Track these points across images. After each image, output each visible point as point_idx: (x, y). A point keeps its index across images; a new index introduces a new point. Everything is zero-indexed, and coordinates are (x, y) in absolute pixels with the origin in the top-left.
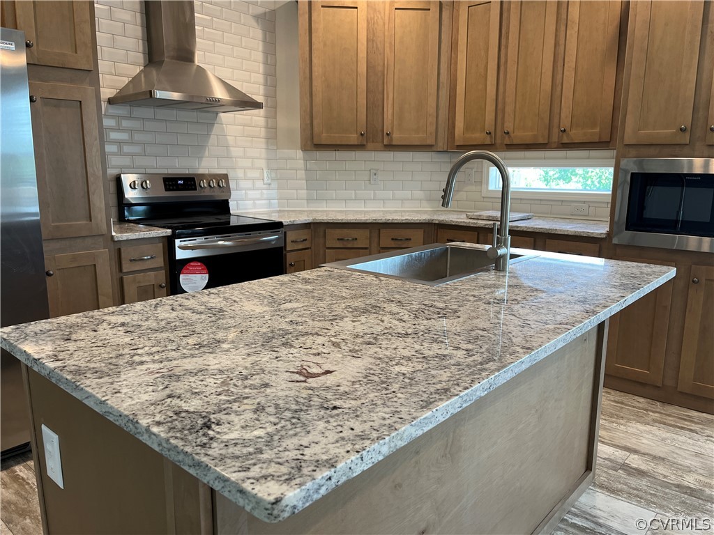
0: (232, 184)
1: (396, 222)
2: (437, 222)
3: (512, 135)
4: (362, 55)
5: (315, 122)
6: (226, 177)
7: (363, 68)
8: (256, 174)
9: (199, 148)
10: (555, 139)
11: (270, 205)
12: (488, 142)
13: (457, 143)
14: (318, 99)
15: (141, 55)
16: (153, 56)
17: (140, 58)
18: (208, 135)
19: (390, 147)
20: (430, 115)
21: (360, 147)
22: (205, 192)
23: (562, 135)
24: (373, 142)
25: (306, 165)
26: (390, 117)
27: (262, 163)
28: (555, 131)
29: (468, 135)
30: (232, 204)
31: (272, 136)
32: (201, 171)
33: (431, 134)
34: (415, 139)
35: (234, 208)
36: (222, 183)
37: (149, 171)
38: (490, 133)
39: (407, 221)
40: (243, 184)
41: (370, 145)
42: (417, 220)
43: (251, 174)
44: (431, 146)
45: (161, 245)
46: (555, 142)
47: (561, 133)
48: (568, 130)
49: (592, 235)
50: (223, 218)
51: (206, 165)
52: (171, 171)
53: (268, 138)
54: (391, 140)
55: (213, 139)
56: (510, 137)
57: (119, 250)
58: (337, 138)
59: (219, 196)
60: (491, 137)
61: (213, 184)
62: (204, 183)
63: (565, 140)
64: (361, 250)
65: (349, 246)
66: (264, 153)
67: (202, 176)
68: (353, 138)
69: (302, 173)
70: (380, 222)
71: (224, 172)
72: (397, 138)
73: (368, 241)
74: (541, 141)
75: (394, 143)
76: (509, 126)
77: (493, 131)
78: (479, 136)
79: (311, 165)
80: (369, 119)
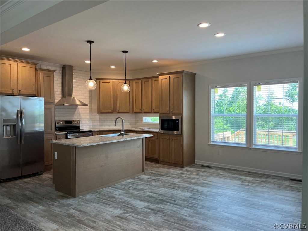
0: (81, 122)
4: (112, 93)
5: (101, 108)
6: (79, 121)
7: (112, 95)
8: (87, 120)
9: (73, 114)
11: (90, 127)
12: (140, 112)
13: (134, 112)
14: (101, 102)
15: (61, 95)
16: (63, 96)
17: (61, 96)
18: (75, 111)
19: (119, 113)
21: (112, 113)
22: (74, 124)
24: (115, 112)
25: (99, 117)
26: (119, 106)
27: (88, 117)
28: (152, 110)
29: (136, 110)
30: (80, 127)
31: (91, 111)
32: (73, 119)
34: (125, 111)
35: (81, 127)
36: (78, 122)
37: (61, 120)
40: (83, 122)
43: (85, 120)
44: (129, 112)
45: (65, 135)
46: (152, 112)
50: (78, 130)
51: (75, 118)
52: (66, 120)
53: (90, 111)
54: (119, 111)
55: (76, 112)
56: (144, 111)
57: (56, 136)
58: (106, 111)
59: (77, 125)
61: (76, 122)
62: (74, 122)
63: (154, 112)
66: (89, 115)
67: (73, 121)
68: (110, 111)
69: (98, 119)
71: (79, 119)
72: (120, 111)
74: (150, 112)
76: (144, 108)
77: (141, 109)
78: (138, 110)
79: (101, 117)
80: (114, 107)
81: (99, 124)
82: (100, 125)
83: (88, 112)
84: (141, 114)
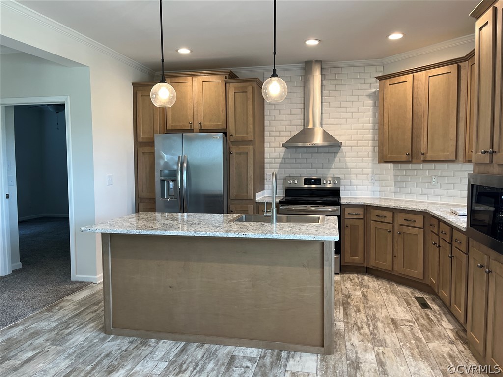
1: (405, 209)
2: (428, 212)
6: (338, 179)
7: (409, 115)
8: (365, 177)
9: (328, 164)
11: (373, 194)
14: (386, 136)
18: (335, 158)
19: (426, 161)
22: (327, 186)
24: (416, 159)
26: (425, 143)
27: (369, 171)
30: (342, 193)
34: (442, 156)
36: (335, 182)
39: (412, 209)
42: (418, 209)
43: (360, 177)
44: (452, 160)
50: (337, 199)
54: (426, 157)
55: (337, 160)
61: (331, 181)
62: (326, 181)
64: (388, 224)
65: (382, 221)
67: (325, 178)
68: (404, 157)
69: (392, 177)
72: (429, 156)
73: (392, 219)
75: (427, 159)
80: (413, 145)
81: (393, 189)
82: (396, 193)
83: (370, 160)
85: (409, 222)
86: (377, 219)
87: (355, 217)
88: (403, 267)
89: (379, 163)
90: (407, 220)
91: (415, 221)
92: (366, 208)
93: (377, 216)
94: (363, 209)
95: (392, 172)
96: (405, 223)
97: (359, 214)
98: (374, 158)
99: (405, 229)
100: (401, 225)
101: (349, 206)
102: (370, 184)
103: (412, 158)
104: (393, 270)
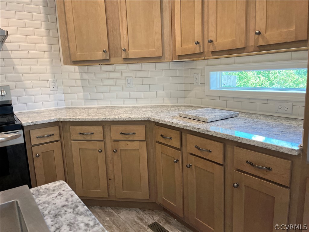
2: (153, 120)
3: (215, 43)
5: (71, 44)
10: (252, 43)
12: (198, 51)
13: (178, 54)
14: (71, 28)
19: (128, 60)
20: (156, 33)
21: (106, 61)
23: (258, 38)
28: (252, 35)
29: (184, 47)
33: (158, 48)
38: (198, 43)
40: (31, 91)
41: (113, 60)
42: (138, 118)
44: (159, 58)
46: (252, 46)
47: (257, 36)
48: (263, 31)
49: (281, 151)
54: (128, 54)
56: (213, 45)
58: (86, 55)
60: (200, 46)
63: (261, 43)
64: (97, 142)
65: (88, 138)
68: (100, 55)
69: (79, 82)
70: (108, 120)
73: (102, 135)
74: (239, 46)
75: (130, 57)
76: (212, 35)
77: (200, 41)
78: (191, 48)
79: (86, 76)
80: (110, 39)
81: (81, 95)
82: (85, 100)
83: (47, 61)
84: (200, 64)
85: (127, 136)
86: (80, 137)
87: (48, 140)
88: (123, 191)
89: (66, 64)
90: (123, 134)
91: (134, 134)
92: (60, 125)
93: (80, 134)
94: (58, 127)
95: (78, 75)
96: (122, 137)
97: (53, 135)
98: (52, 59)
99: (122, 145)
100: (115, 141)
101: (36, 126)
102: (52, 92)
103: (110, 57)
104: (109, 196)
